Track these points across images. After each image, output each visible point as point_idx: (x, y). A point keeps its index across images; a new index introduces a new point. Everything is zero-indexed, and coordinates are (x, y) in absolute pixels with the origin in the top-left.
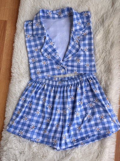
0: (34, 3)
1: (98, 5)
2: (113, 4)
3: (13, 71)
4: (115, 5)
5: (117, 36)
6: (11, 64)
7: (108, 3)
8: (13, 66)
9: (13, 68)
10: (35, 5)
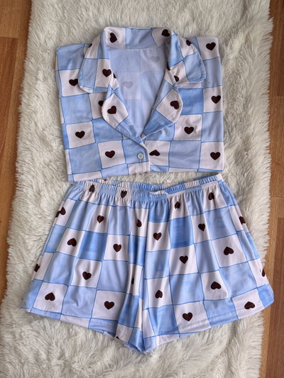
0: (64, 13)
1: (210, 11)
2: (245, 8)
3: (19, 170)
4: (250, 10)
5: (257, 82)
6: (16, 153)
7: (233, 7)
8: (19, 158)
9: (20, 162)
10: (66, 16)
